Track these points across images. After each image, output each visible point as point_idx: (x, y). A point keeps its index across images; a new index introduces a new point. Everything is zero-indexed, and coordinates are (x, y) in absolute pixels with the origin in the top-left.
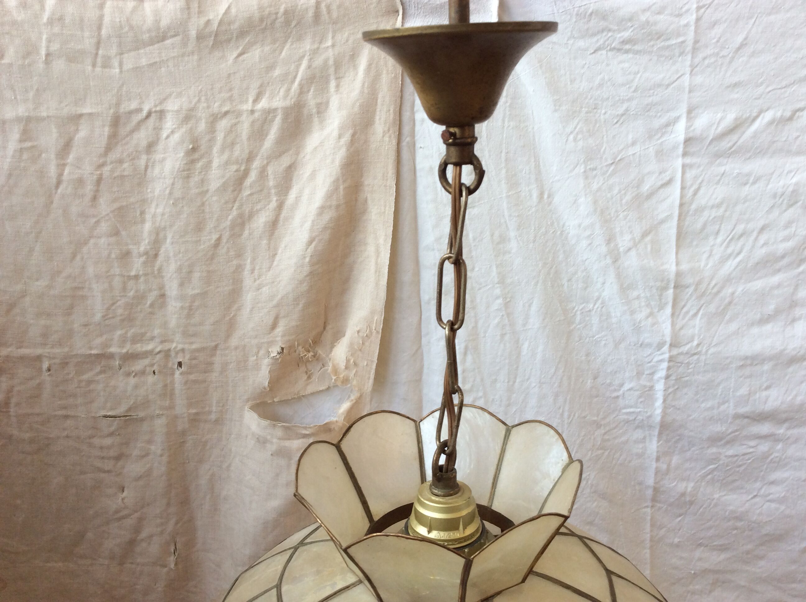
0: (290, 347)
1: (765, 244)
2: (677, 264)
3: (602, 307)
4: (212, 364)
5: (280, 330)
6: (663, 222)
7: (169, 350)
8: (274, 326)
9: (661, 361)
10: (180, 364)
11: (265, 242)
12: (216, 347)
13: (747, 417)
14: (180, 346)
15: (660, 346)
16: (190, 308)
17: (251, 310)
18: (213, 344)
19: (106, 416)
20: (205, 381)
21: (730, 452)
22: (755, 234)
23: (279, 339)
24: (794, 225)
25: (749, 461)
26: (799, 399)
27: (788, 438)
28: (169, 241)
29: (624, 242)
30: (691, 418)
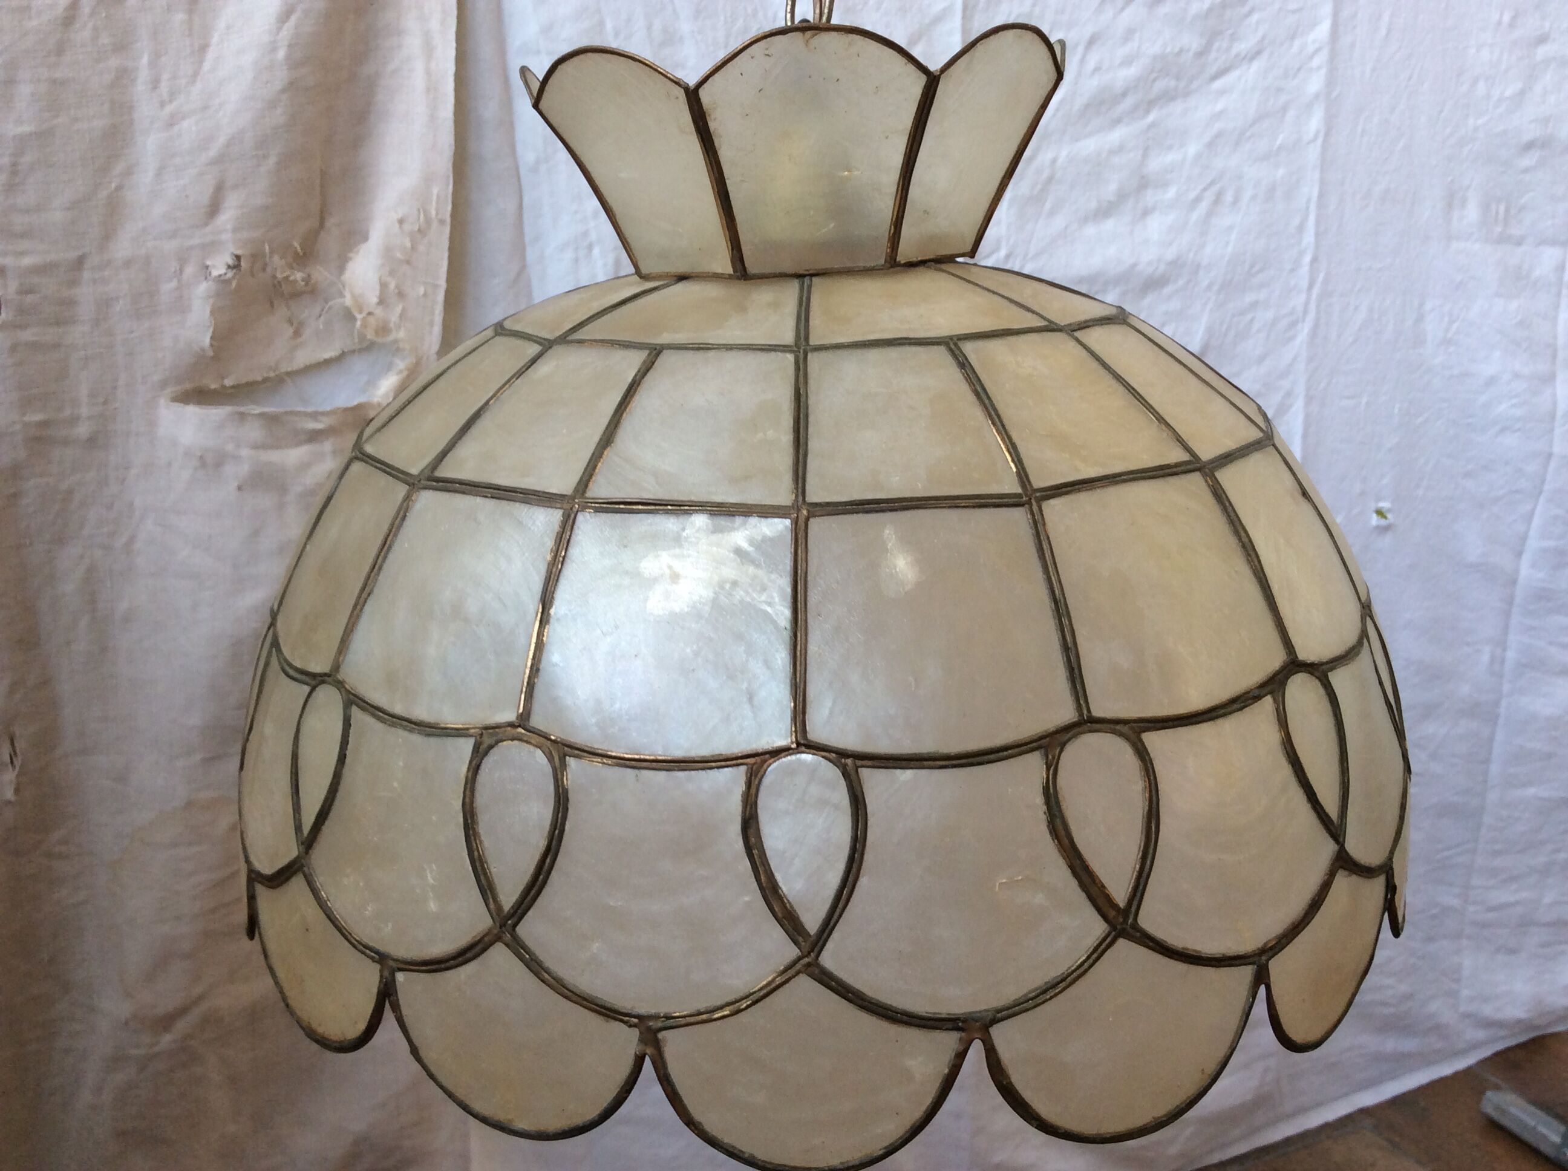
0: (255, 257)
4: (71, 303)
5: (227, 217)
8: (214, 209)
11: (180, 17)
12: (80, 262)
16: (14, 169)
17: (159, 174)
18: (73, 255)
20: (57, 346)
23: (226, 237)
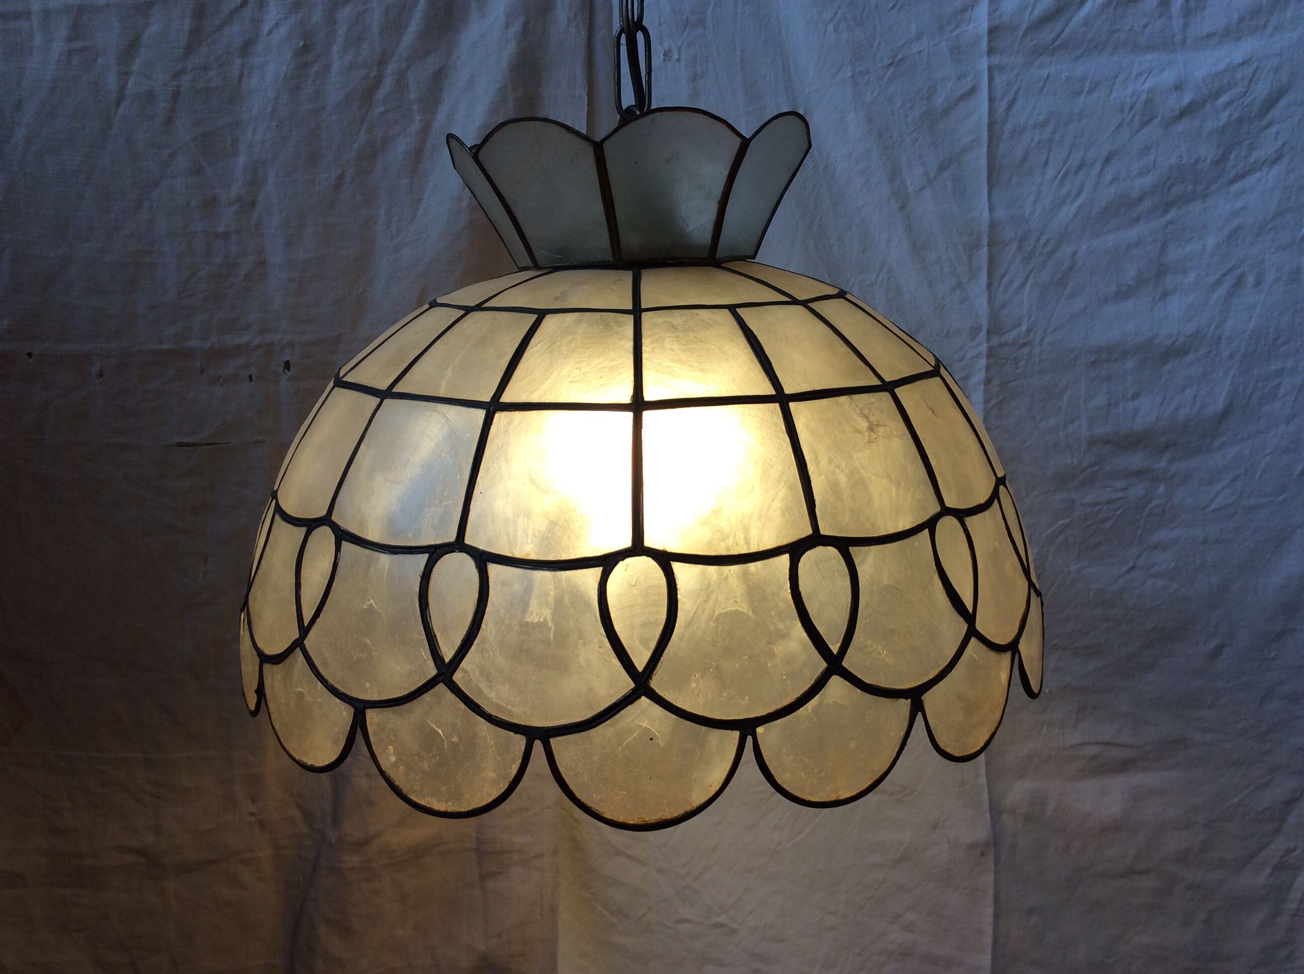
1: (1115, 179)
2: (991, 210)
3: (889, 279)
4: (333, 364)
6: (965, 150)
7: (272, 344)
9: (977, 356)
10: (287, 365)
11: (405, 181)
12: (338, 338)
13: (1107, 442)
14: (288, 337)
15: (974, 332)
16: (301, 281)
17: (388, 282)
18: (335, 334)
19: (180, 445)
21: (1088, 499)
22: (1098, 166)
24: (1153, 151)
25: (1118, 513)
26: (1182, 414)
27: (1172, 477)
28: (270, 181)
29: (913, 178)
30: (1027, 444)
